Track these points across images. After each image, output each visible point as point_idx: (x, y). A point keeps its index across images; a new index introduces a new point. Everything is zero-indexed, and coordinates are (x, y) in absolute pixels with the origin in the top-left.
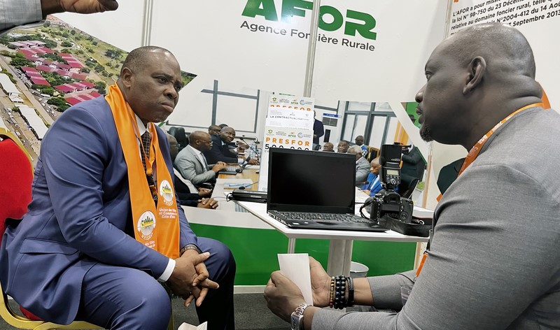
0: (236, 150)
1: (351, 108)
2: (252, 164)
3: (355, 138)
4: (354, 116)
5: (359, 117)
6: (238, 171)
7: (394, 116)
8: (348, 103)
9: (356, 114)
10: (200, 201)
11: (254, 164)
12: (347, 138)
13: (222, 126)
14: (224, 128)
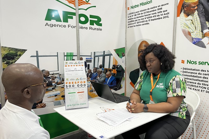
0: (51, 80)
1: (96, 55)
2: (59, 84)
3: (99, 66)
4: (98, 57)
5: (100, 57)
6: (53, 89)
7: (112, 55)
8: (95, 52)
9: (98, 56)
10: (37, 105)
11: (60, 84)
12: (96, 66)
13: (43, 71)
14: (44, 71)
